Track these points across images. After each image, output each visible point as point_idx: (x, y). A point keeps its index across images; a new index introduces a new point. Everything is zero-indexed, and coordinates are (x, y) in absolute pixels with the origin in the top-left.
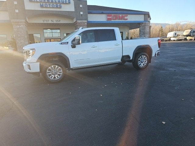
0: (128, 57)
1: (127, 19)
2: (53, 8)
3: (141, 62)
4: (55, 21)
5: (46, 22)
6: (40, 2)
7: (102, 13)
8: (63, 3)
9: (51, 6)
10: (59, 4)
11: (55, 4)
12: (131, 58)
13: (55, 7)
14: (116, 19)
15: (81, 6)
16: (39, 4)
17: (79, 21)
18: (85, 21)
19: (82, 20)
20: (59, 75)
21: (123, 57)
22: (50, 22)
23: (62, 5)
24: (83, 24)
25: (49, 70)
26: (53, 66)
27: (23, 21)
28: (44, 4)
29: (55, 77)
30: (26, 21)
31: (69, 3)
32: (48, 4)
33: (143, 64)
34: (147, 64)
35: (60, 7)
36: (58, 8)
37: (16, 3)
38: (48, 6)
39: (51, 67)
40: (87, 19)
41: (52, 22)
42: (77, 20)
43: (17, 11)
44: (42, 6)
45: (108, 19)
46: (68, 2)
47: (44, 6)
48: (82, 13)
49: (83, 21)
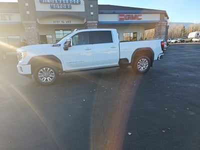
0: (126, 60)
1: (141, 19)
2: (63, 8)
3: (141, 66)
4: (65, 22)
5: (56, 23)
6: (50, 3)
7: (114, 13)
8: (73, 3)
9: (61, 7)
10: (69, 5)
11: (65, 5)
12: (130, 62)
13: (65, 7)
14: (129, 19)
15: (91, 6)
16: (49, 5)
17: (89, 22)
18: (96, 22)
19: (92, 20)
20: (51, 77)
21: (120, 60)
22: (61, 23)
23: (72, 6)
24: (93, 25)
25: (41, 72)
26: (44, 69)
27: (34, 22)
28: (54, 5)
29: (47, 80)
30: (37, 22)
31: (80, 3)
32: (58, 5)
33: (144, 68)
34: (149, 68)
35: (70, 8)
36: (68, 8)
37: (27, 4)
38: (58, 7)
39: (43, 70)
40: (97, 20)
41: (63, 23)
42: (87, 20)
43: (28, 13)
44: (52, 7)
45: (121, 19)
46: (78, 3)
47: (54, 7)
48: (92, 13)
49: (94, 22)
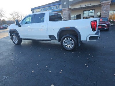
4: (87, 5)
5: (81, 7)
12: (57, 39)
17: (103, 2)
24: (107, 4)
41: (85, 6)
43: (65, 3)
49: (108, 1)
